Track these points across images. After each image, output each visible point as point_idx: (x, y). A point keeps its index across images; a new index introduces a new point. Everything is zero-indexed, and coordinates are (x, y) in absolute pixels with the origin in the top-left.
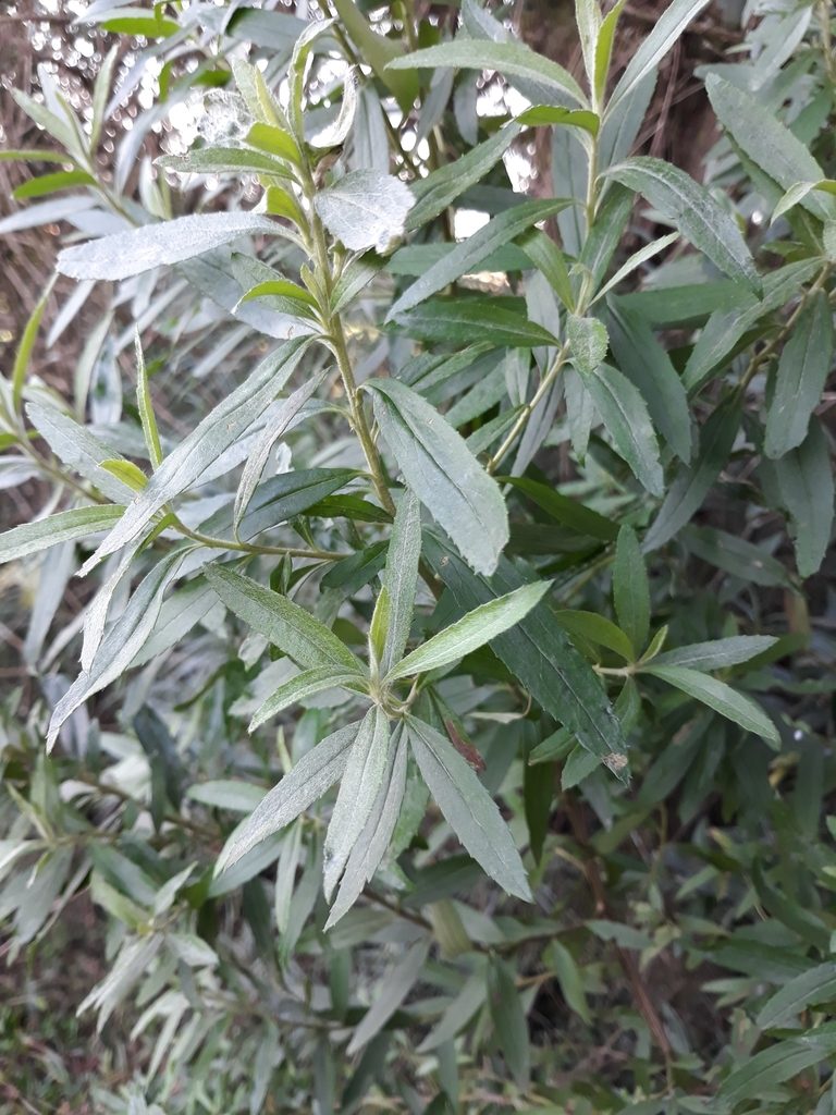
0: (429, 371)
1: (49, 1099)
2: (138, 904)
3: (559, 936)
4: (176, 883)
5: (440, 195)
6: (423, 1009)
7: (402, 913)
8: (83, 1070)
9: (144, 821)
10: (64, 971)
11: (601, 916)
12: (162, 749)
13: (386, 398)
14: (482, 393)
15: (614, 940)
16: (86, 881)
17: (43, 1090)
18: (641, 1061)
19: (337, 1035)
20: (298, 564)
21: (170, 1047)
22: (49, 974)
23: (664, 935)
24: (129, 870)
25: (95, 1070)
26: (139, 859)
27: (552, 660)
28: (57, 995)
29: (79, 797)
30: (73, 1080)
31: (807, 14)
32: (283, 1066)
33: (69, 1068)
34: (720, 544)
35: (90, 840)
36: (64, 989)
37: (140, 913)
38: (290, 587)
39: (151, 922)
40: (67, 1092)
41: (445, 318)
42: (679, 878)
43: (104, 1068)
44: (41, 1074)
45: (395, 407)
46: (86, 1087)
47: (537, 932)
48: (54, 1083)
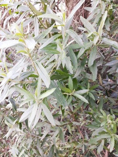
0: (43, 59)
1: (4, 146)
2: (11, 124)
3: (68, 124)
4: (15, 121)
5: (43, 36)
6: (51, 134)
7: (47, 122)
8: (8, 142)
9: (12, 112)
10: (5, 129)
11: (74, 121)
12: (14, 103)
13: (36, 63)
14: (52, 58)
15: (75, 124)
16: (4, 121)
17: (3, 145)
18: (80, 139)
19: (40, 138)
20: (27, 83)
21: (17, 141)
22: (3, 129)
23: (84, 122)
24: (9, 120)
25: (10, 142)
26: (11, 118)
27: (59, 95)
28: (4, 132)
29: (3, 110)
30: (7, 144)
31: (98, 1)
32: (33, 142)
33: (6, 142)
34: (86, 74)
35: (4, 116)
36: (5, 131)
37: (11, 125)
38: (26, 86)
39: (13, 126)
40: (6, 145)
41: (46, 50)
42: (86, 114)
43: (11, 142)
44: (2, 143)
45: (38, 65)
46: (8, 144)
47: (65, 123)
48: (4, 144)
